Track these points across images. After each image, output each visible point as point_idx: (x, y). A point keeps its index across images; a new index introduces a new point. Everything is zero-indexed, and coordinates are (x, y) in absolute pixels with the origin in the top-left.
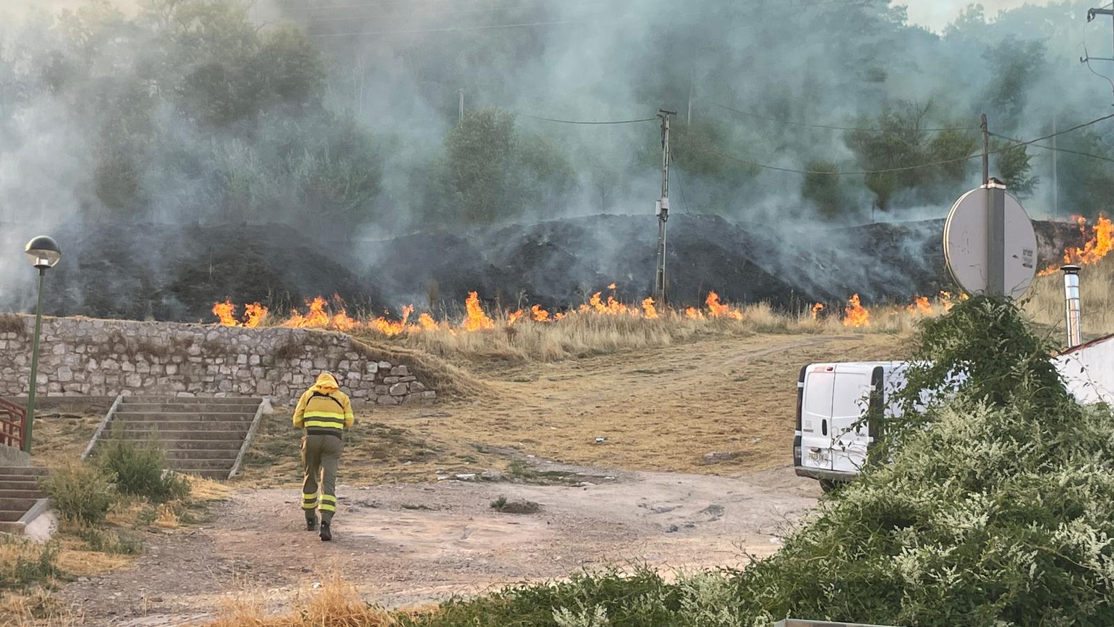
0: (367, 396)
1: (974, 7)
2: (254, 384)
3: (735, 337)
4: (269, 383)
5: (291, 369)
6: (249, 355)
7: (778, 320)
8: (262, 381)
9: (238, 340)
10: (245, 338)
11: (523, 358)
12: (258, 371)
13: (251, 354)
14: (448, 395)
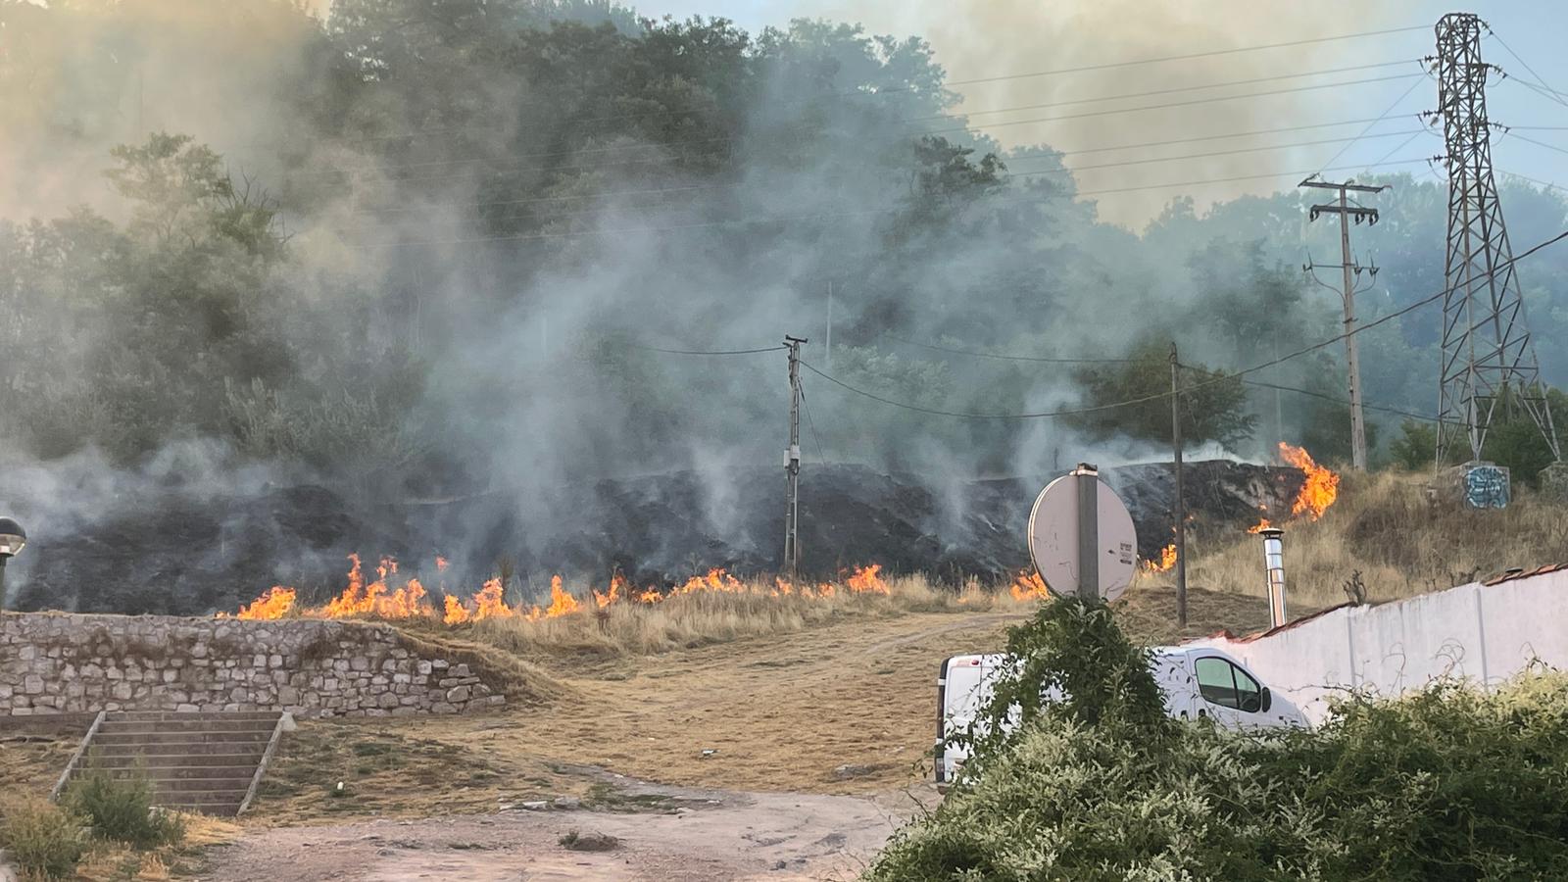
0: (418, 703)
1: (1182, 200)
2: (275, 692)
3: (881, 618)
4: (294, 691)
5: (322, 671)
6: (269, 655)
7: (935, 595)
8: (286, 688)
9: (254, 636)
10: (264, 634)
11: (617, 650)
12: (281, 675)
13: (271, 654)
14: (520, 700)
